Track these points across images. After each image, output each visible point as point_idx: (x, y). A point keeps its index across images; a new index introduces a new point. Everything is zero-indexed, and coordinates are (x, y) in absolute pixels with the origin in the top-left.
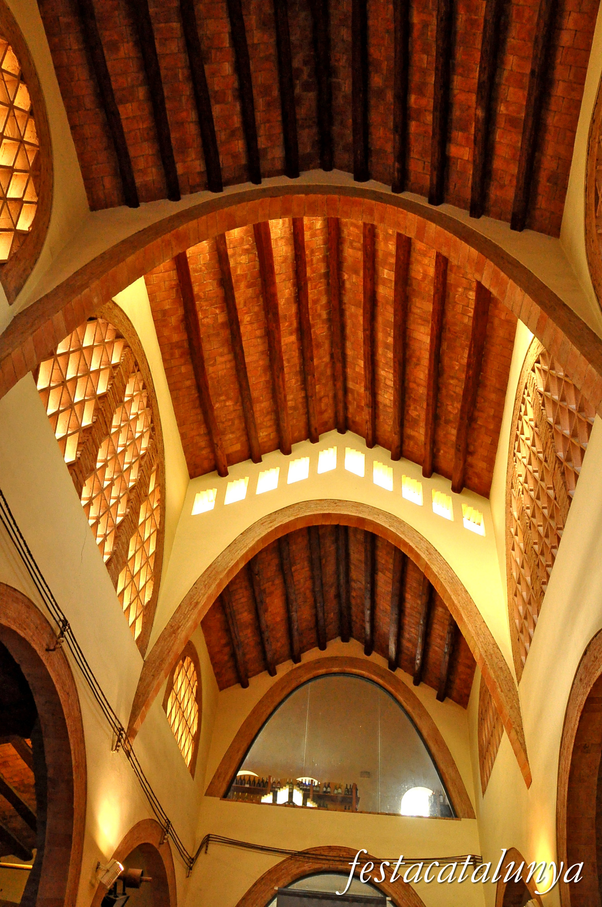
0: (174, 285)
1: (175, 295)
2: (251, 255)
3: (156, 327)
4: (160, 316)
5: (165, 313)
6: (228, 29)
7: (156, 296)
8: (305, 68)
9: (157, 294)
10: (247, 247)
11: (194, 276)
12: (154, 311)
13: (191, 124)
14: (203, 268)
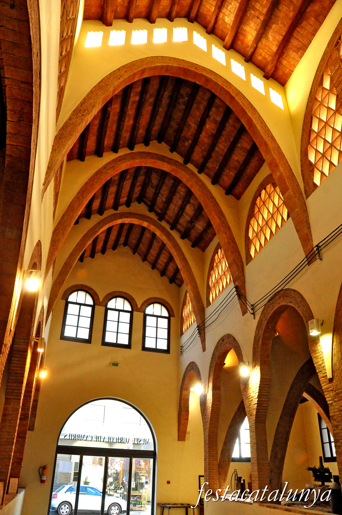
0: (299, 28)
1: (304, 22)
2: (253, 4)
3: (328, 12)
4: (321, 17)
5: (317, 18)
6: (201, 136)
7: (312, 31)
8: (180, 102)
9: (311, 31)
10: (252, 12)
11: (288, 23)
12: (321, 23)
13: (229, 123)
14: (280, 22)
